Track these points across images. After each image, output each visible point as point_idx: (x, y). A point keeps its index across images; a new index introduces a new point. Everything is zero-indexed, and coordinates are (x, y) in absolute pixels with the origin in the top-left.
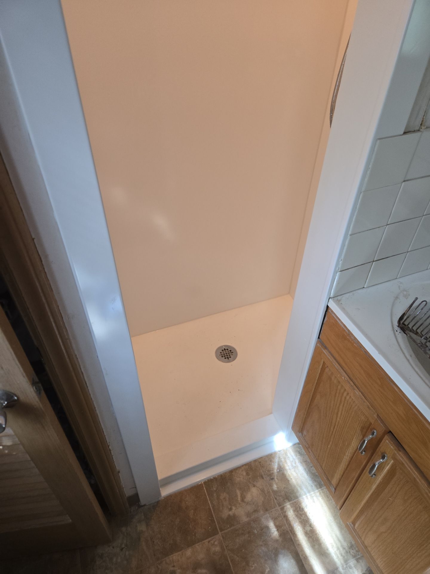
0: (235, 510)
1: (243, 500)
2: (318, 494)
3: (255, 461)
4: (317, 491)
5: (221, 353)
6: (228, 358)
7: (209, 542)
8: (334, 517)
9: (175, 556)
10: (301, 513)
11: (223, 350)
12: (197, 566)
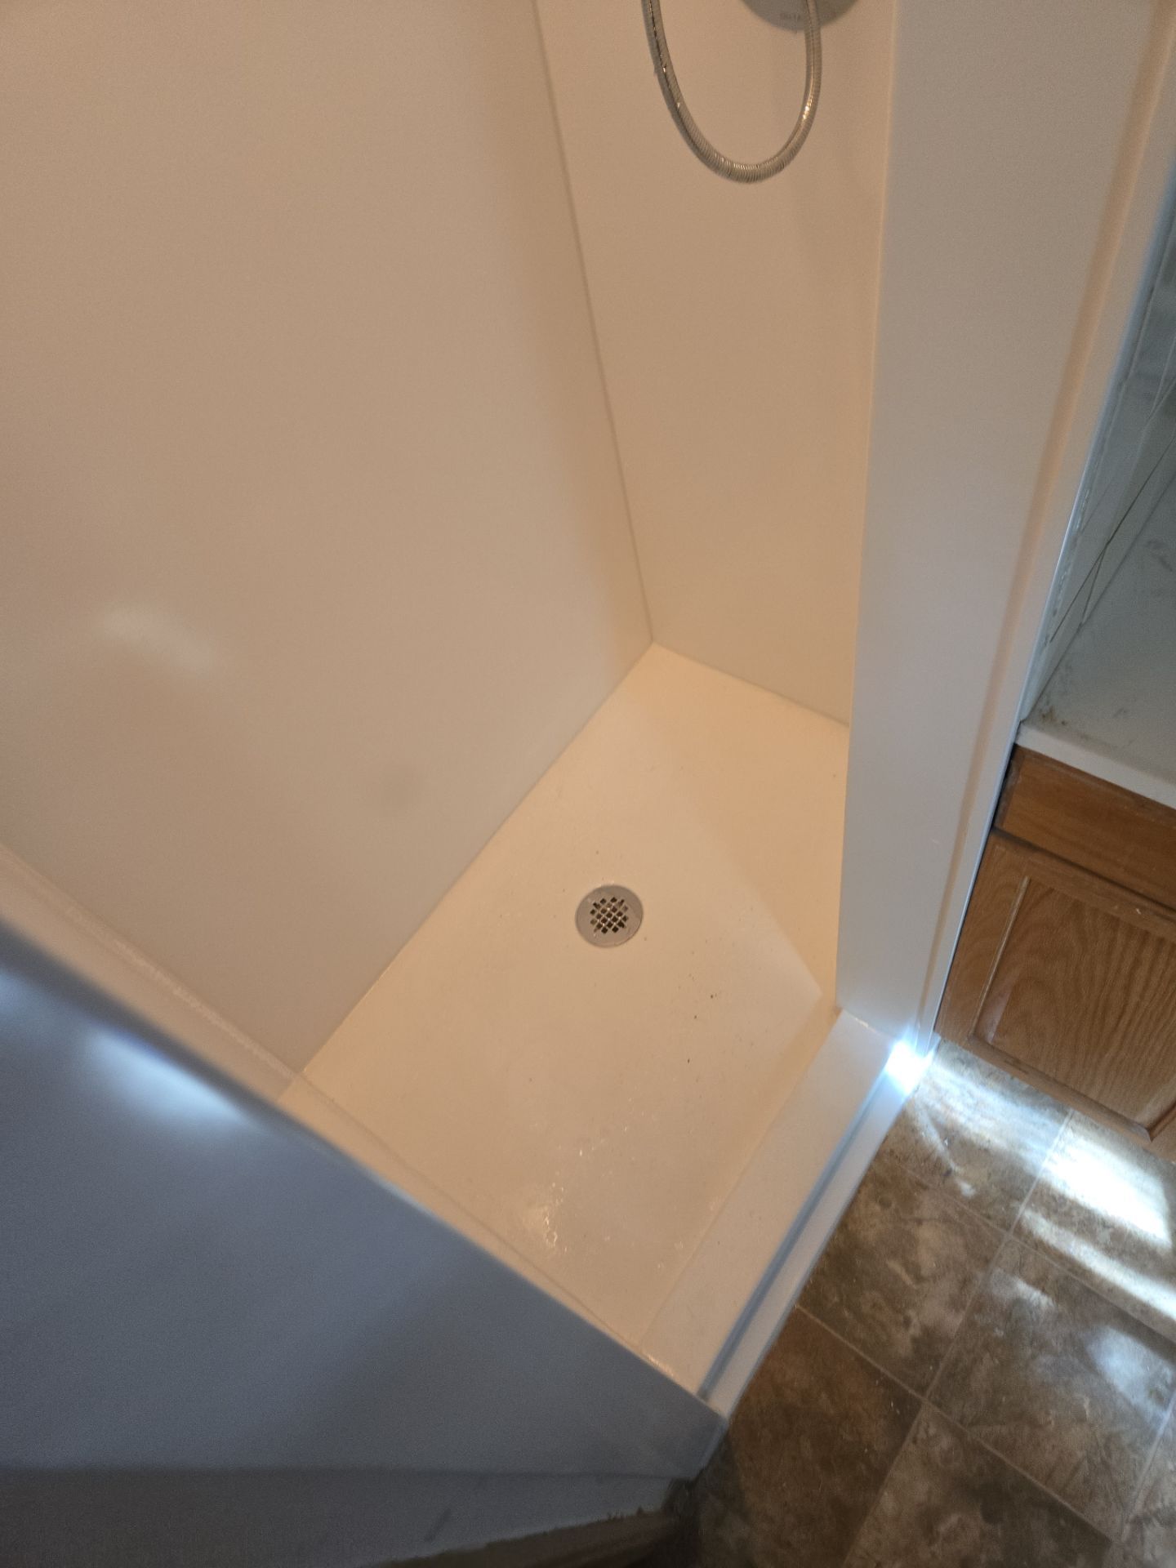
0: (918, 1314)
1: (919, 1279)
2: (1070, 1134)
3: (878, 1157)
4: (1062, 1128)
5: (593, 922)
6: (621, 924)
7: (915, 1441)
8: (1139, 1164)
9: (866, 1539)
10: (1065, 1209)
11: (593, 912)
12: (928, 1520)
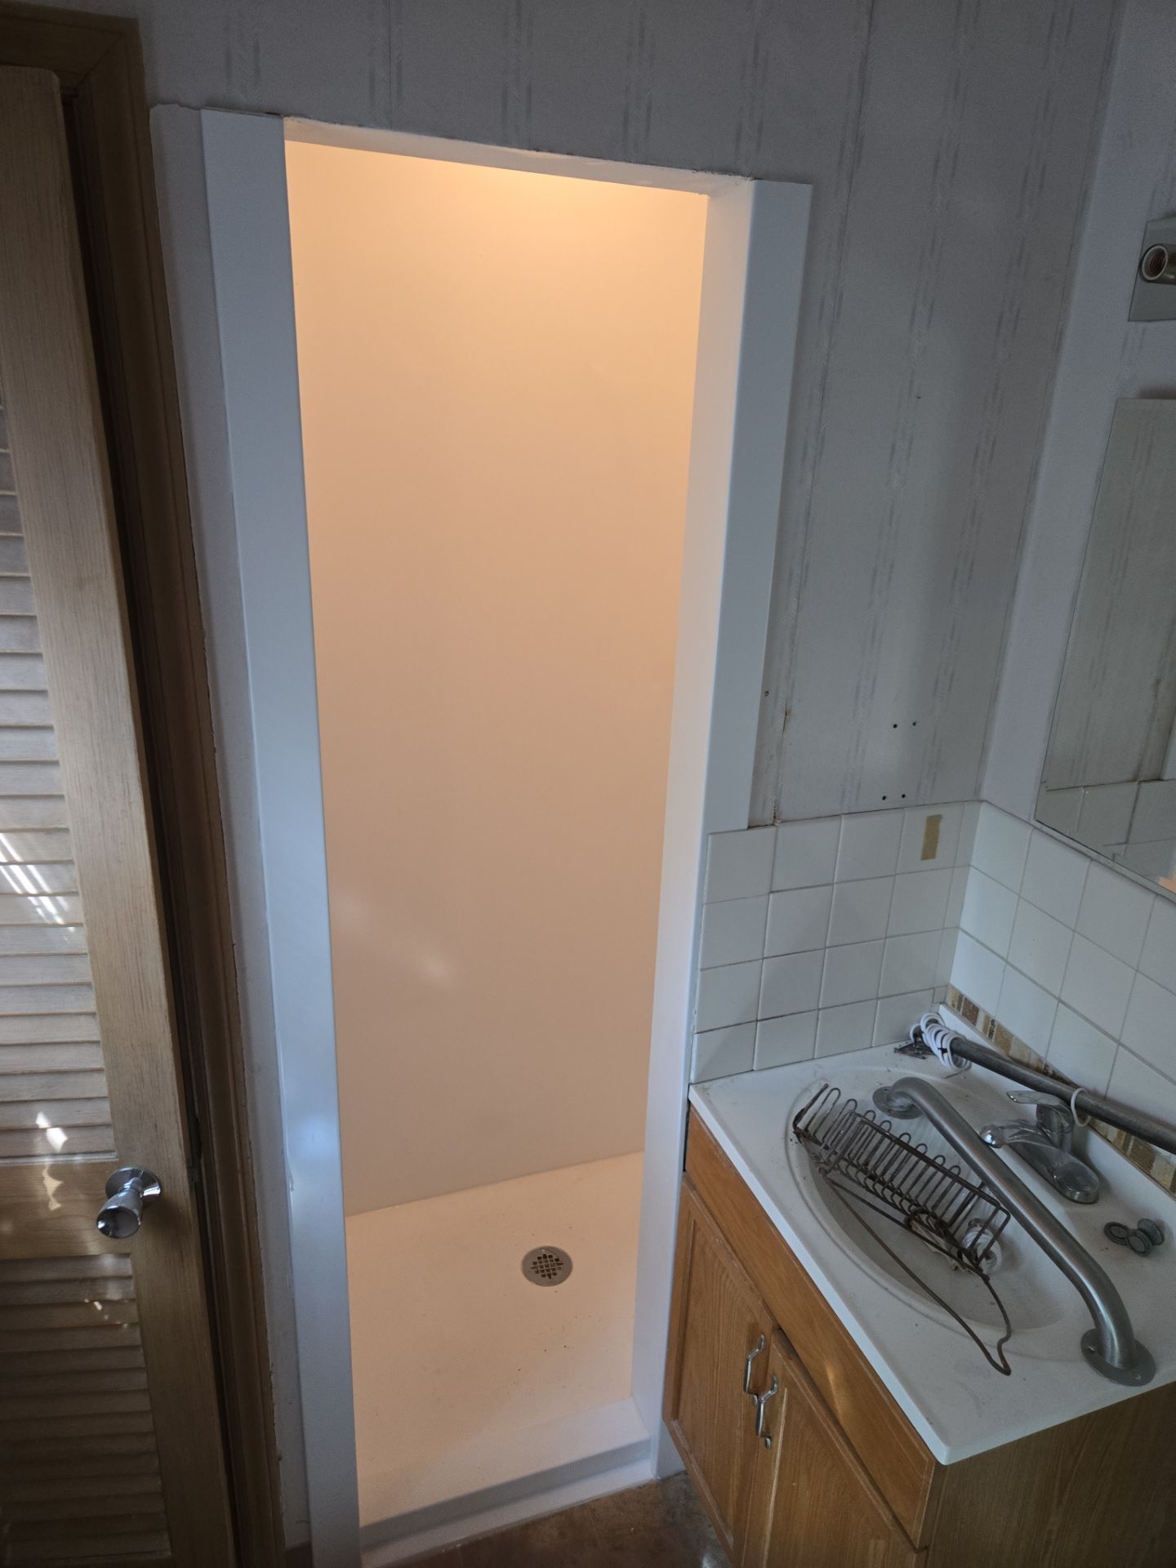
3: (583, 1506)
5: (535, 1263)
6: (549, 1276)
11: (539, 1258)
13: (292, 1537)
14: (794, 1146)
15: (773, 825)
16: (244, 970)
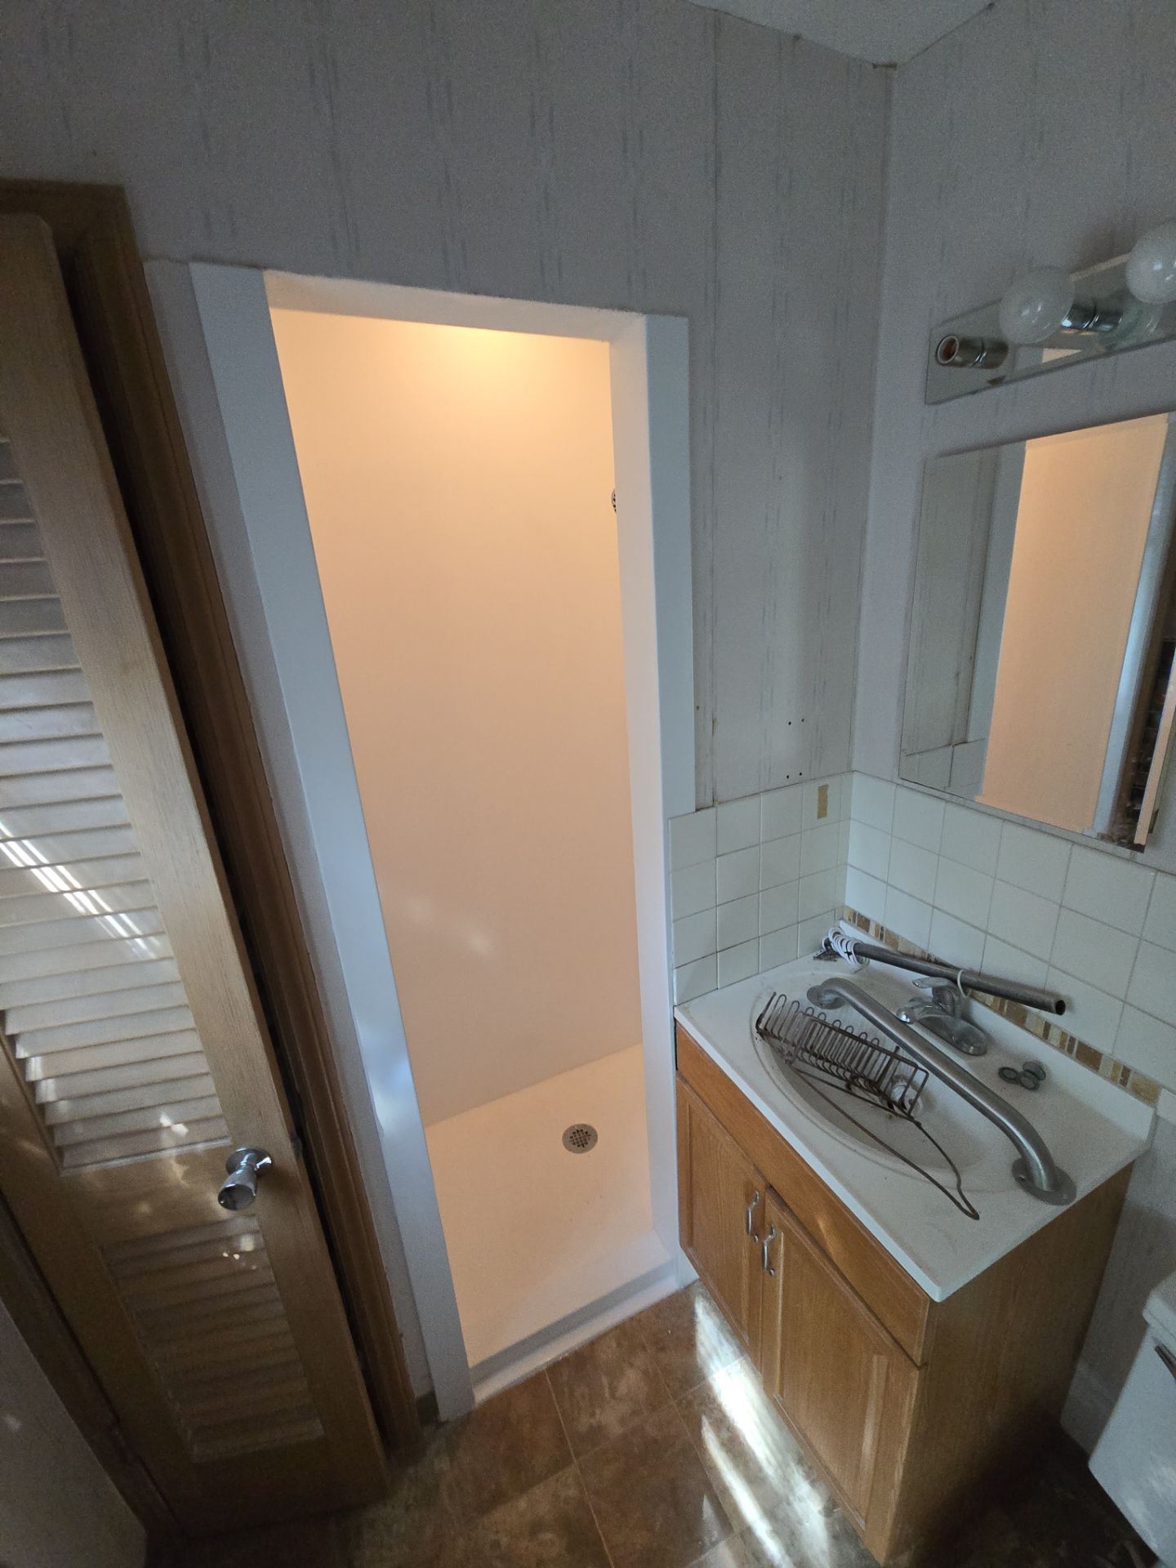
0: (601, 1414)
1: (613, 1396)
2: (739, 1367)
3: (632, 1319)
4: (737, 1362)
5: (571, 1137)
6: (583, 1145)
7: (557, 1481)
8: (767, 1408)
9: (499, 1514)
10: (711, 1406)
11: (574, 1133)
12: (536, 1528)
13: (418, 1390)
14: (759, 1042)
15: (713, 806)
16: (320, 973)
